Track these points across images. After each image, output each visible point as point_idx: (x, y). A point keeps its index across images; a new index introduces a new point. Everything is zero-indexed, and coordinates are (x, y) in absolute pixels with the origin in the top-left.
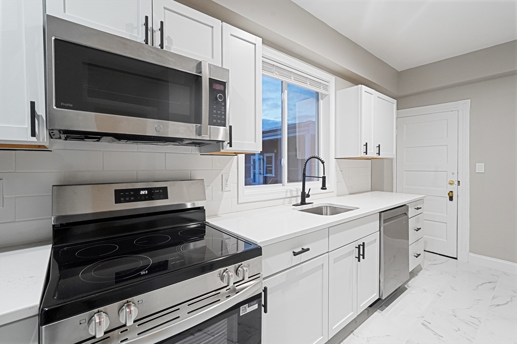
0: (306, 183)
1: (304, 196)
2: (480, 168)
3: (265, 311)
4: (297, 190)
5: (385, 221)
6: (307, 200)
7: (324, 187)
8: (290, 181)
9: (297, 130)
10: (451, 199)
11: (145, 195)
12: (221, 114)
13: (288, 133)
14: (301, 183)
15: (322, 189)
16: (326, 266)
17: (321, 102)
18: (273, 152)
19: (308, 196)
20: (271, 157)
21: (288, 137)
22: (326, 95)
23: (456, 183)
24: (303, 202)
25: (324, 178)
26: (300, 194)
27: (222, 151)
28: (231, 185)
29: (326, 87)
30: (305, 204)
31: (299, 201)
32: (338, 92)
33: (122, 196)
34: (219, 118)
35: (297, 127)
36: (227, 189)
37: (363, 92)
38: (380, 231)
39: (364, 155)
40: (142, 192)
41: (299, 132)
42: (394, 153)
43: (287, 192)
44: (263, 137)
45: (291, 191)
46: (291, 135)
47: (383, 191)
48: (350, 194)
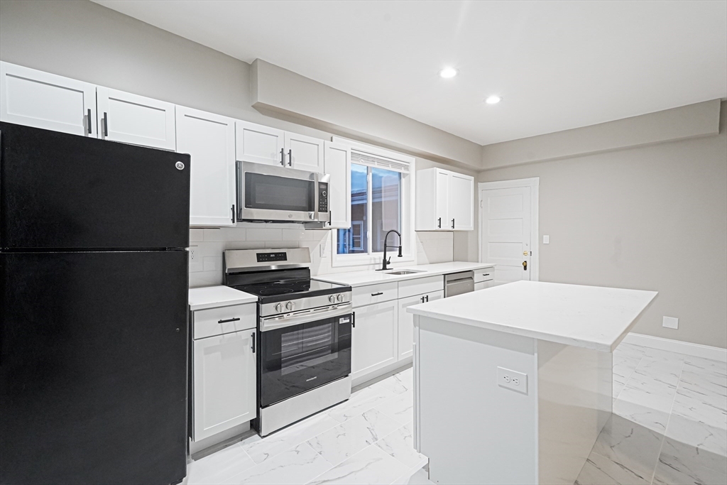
0: (387, 253)
1: (385, 263)
2: (546, 239)
3: (354, 327)
4: (380, 258)
5: (449, 282)
6: (388, 266)
7: (400, 255)
8: (374, 250)
9: (383, 194)
10: (525, 268)
11: (273, 257)
12: (325, 204)
13: (373, 198)
14: (383, 253)
15: (399, 256)
16: (396, 308)
17: (403, 180)
18: (362, 220)
19: (389, 263)
20: (359, 226)
21: (373, 203)
22: (407, 174)
23: (529, 253)
24: (384, 268)
25: (400, 248)
26: (382, 262)
27: (324, 228)
28: (327, 253)
29: (407, 168)
30: (386, 269)
31: (381, 268)
32: (418, 171)
33: (261, 258)
34: (324, 207)
35: (383, 191)
36: (324, 255)
37: (438, 173)
38: (444, 289)
39: (438, 228)
40: (272, 256)
41: (385, 197)
42: (472, 225)
43: (371, 259)
44: (352, 201)
45: (375, 259)
46: (376, 200)
47: (467, 261)
48: (431, 263)
